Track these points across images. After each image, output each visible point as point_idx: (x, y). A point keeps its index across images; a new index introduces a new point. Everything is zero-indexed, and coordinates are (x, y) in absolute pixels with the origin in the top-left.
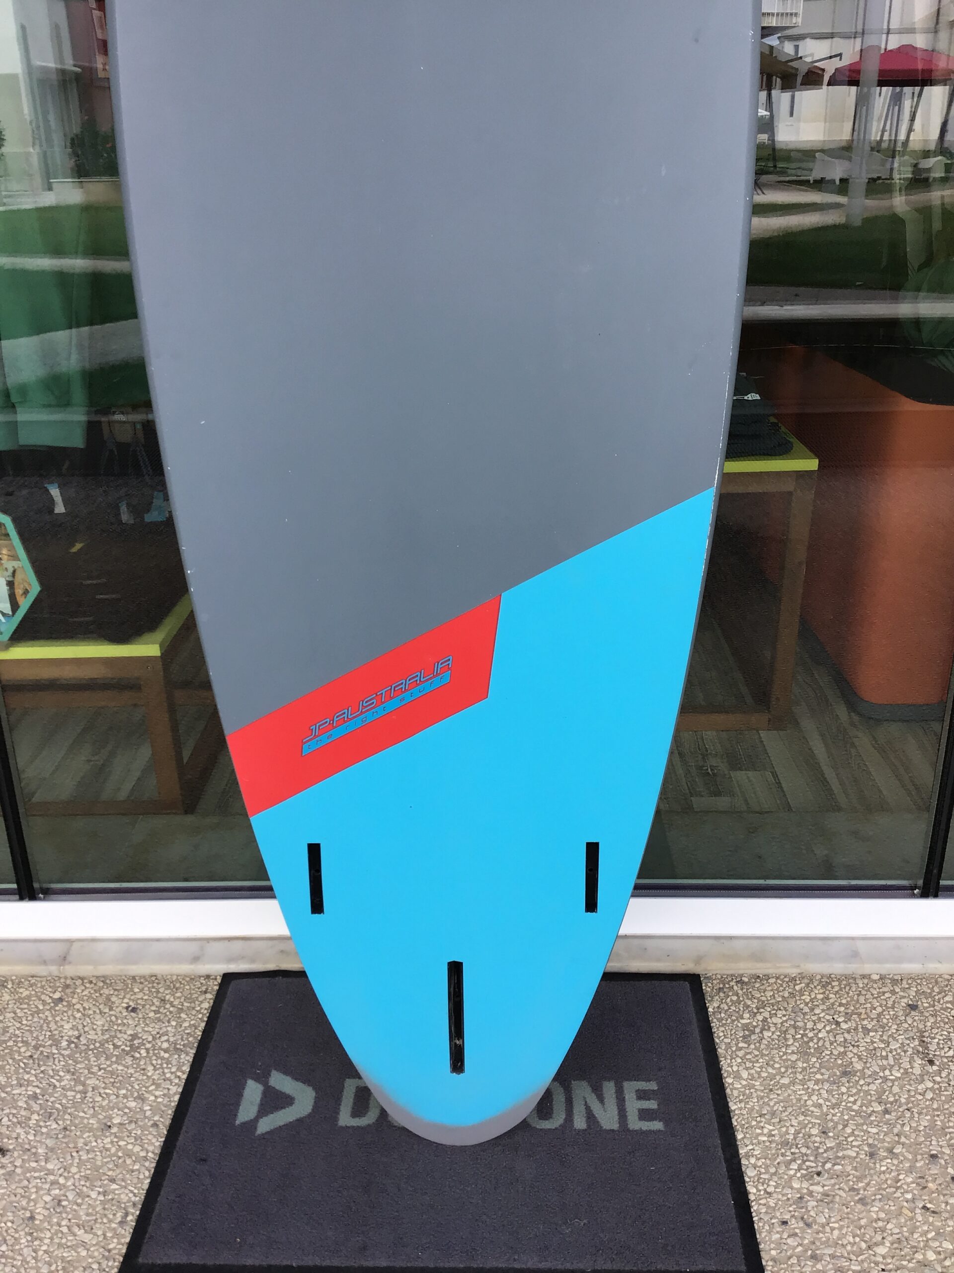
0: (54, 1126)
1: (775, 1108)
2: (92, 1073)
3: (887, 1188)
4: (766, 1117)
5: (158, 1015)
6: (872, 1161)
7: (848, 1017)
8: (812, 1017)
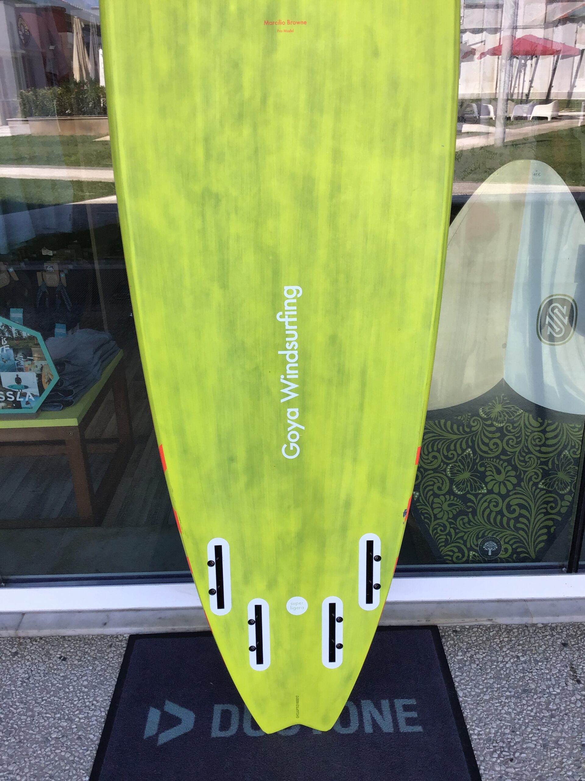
0: (13, 740)
1: (482, 716)
2: (38, 703)
3: (555, 768)
4: (476, 722)
5: (80, 663)
6: (545, 750)
7: (524, 653)
8: (502, 653)
